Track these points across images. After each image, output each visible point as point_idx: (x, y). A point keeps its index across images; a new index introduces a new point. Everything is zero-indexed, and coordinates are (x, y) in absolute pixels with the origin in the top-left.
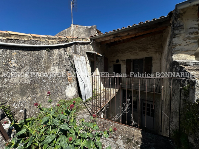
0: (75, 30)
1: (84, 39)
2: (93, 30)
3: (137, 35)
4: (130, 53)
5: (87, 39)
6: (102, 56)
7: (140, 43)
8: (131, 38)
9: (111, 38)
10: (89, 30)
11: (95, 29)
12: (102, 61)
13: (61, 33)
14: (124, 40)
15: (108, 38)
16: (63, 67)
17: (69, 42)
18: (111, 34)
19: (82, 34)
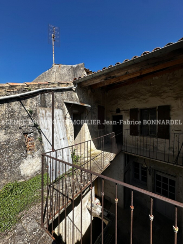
0: (57, 71)
1: (62, 84)
2: (80, 70)
3: (142, 74)
4: (136, 99)
5: (68, 83)
6: (89, 106)
7: (151, 84)
8: (135, 77)
9: (102, 81)
10: (75, 70)
11: (82, 69)
12: (94, 113)
13: (40, 76)
14: (125, 81)
15: (98, 80)
16: (15, 130)
17: (30, 91)
18: (100, 74)
19: (66, 76)
